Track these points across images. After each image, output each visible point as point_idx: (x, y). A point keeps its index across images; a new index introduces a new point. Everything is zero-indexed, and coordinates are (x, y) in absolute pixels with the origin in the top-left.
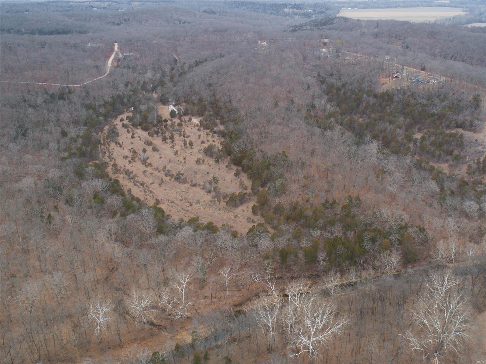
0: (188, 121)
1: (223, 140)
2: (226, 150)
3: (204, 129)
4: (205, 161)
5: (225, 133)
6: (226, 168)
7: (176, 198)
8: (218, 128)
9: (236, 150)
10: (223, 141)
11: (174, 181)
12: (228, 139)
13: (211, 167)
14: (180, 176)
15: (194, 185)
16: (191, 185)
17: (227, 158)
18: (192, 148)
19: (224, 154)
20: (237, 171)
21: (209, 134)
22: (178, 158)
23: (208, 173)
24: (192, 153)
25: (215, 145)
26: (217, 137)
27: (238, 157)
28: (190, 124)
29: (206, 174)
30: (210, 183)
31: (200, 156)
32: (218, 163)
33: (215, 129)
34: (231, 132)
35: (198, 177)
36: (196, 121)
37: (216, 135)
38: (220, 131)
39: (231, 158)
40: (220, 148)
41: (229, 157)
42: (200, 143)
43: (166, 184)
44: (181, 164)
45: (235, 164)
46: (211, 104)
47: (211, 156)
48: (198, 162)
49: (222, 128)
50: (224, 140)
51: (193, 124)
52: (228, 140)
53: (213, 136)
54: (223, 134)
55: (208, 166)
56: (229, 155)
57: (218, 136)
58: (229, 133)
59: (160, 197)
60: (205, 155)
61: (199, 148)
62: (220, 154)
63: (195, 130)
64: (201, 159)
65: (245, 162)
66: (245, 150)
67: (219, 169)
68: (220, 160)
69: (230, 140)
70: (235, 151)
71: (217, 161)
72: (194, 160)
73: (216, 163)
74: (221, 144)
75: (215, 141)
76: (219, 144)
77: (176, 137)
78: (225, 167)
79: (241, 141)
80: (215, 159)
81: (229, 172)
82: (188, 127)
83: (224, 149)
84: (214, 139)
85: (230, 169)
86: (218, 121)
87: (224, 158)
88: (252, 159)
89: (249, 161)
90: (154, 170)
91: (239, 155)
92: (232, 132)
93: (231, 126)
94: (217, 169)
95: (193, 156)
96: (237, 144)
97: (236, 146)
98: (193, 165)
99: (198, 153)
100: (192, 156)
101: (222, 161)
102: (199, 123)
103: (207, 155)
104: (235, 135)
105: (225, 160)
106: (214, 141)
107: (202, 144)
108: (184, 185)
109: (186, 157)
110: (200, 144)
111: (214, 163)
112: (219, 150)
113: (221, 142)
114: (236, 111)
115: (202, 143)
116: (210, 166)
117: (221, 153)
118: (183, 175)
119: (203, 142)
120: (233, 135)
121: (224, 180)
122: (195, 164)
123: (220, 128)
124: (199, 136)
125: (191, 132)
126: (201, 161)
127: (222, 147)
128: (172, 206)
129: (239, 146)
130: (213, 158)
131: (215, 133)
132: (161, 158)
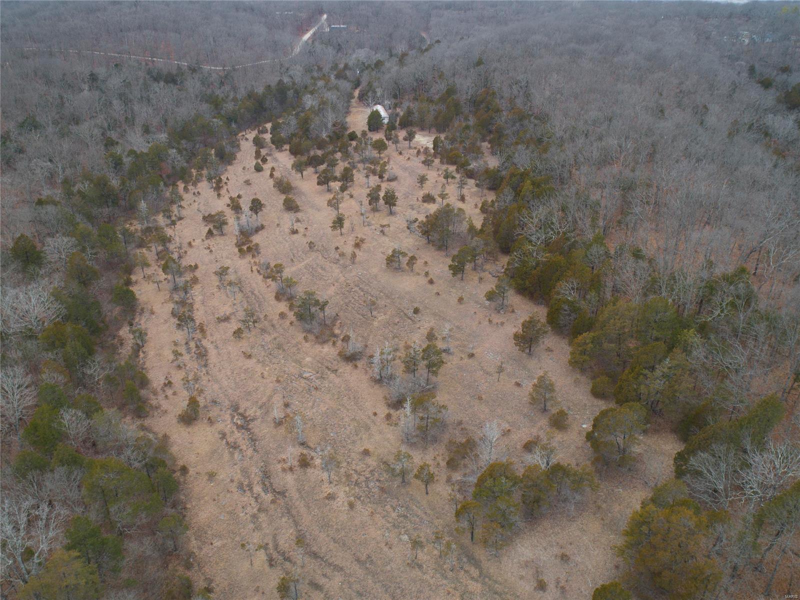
0: (405, 139)
1: (491, 197)
2: (496, 232)
3: (442, 162)
4: (419, 263)
5: (502, 178)
6: (487, 303)
7: (266, 407)
8: (482, 163)
9: (533, 238)
10: (490, 200)
11: (291, 323)
12: (508, 195)
13: (434, 288)
14: (313, 310)
15: (351, 358)
16: (340, 354)
17: (496, 259)
18: (391, 213)
19: (486, 244)
20: (529, 325)
21: (453, 177)
22: (339, 241)
23: (416, 311)
24: (386, 230)
25: (460, 209)
26: (475, 189)
27: (537, 264)
28: (410, 148)
29: (410, 313)
30: (410, 366)
31: (409, 242)
32: (460, 276)
33: (473, 165)
34: (522, 175)
35: (376, 324)
36: (424, 140)
37: (471, 182)
38: (487, 171)
39: (509, 264)
40: (478, 224)
41: (505, 260)
42: (420, 199)
43: (263, 331)
44: (341, 262)
45: (522, 291)
46: (475, 103)
47: (442, 246)
48: (393, 261)
49: (493, 162)
50: (494, 198)
51: (415, 148)
52: (509, 198)
53: (462, 185)
54: (493, 182)
55: (423, 281)
56: (506, 250)
57: (477, 185)
58: (513, 175)
59: (216, 387)
60: (424, 241)
61: (413, 215)
62: (474, 244)
63: (416, 164)
64: (404, 254)
65: (566, 290)
66: (568, 239)
67: (461, 300)
68: (468, 267)
69: (515, 200)
70: (530, 241)
71: (457, 269)
72: (383, 253)
73: (454, 274)
74: (484, 210)
75: (466, 198)
76: (478, 211)
77: (359, 176)
78: (482, 297)
79: (554, 204)
80: (453, 260)
81: (497, 319)
82: (400, 153)
83: (490, 229)
84: (465, 191)
85: (500, 309)
86: (486, 145)
87: (486, 260)
88: (596, 284)
89: (582, 291)
90: (254, 268)
91: (544, 257)
92: (524, 176)
93: (523, 158)
94: (454, 300)
95: (387, 239)
96: (540, 212)
97: (536, 220)
98: (375, 271)
99: (404, 231)
100: (383, 238)
101: (475, 269)
102: (431, 146)
103: (429, 242)
104: (533, 184)
105: (488, 267)
106: (462, 199)
107: (425, 204)
108: (318, 348)
109: (362, 240)
110: (420, 203)
111: (448, 273)
112: (472, 228)
113: (484, 204)
114: (543, 118)
115: (424, 201)
116: (431, 282)
117: (476, 242)
118: (322, 309)
119: (428, 199)
120: (527, 185)
121: (471, 356)
122: (384, 266)
123: (489, 163)
124: (422, 180)
125: (406, 169)
126: (404, 261)
127: (485, 219)
128: (234, 446)
129: (546, 225)
130: (447, 256)
131: (471, 175)
132: (295, 232)
